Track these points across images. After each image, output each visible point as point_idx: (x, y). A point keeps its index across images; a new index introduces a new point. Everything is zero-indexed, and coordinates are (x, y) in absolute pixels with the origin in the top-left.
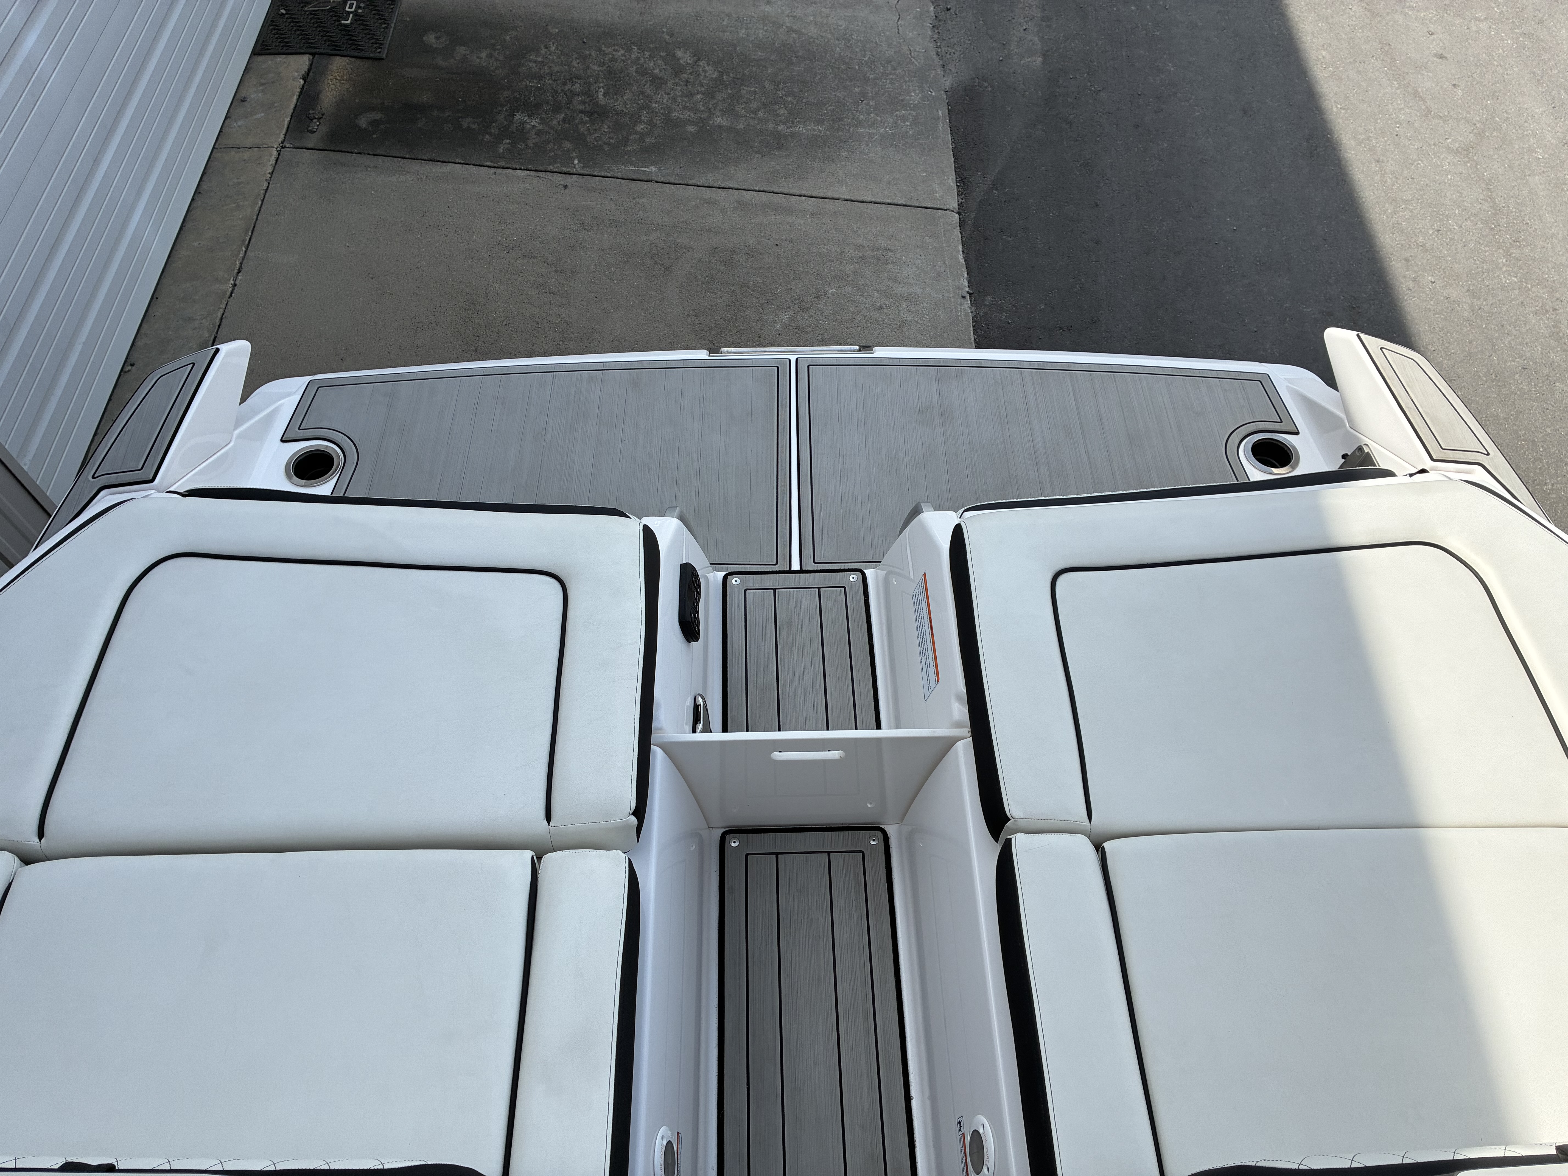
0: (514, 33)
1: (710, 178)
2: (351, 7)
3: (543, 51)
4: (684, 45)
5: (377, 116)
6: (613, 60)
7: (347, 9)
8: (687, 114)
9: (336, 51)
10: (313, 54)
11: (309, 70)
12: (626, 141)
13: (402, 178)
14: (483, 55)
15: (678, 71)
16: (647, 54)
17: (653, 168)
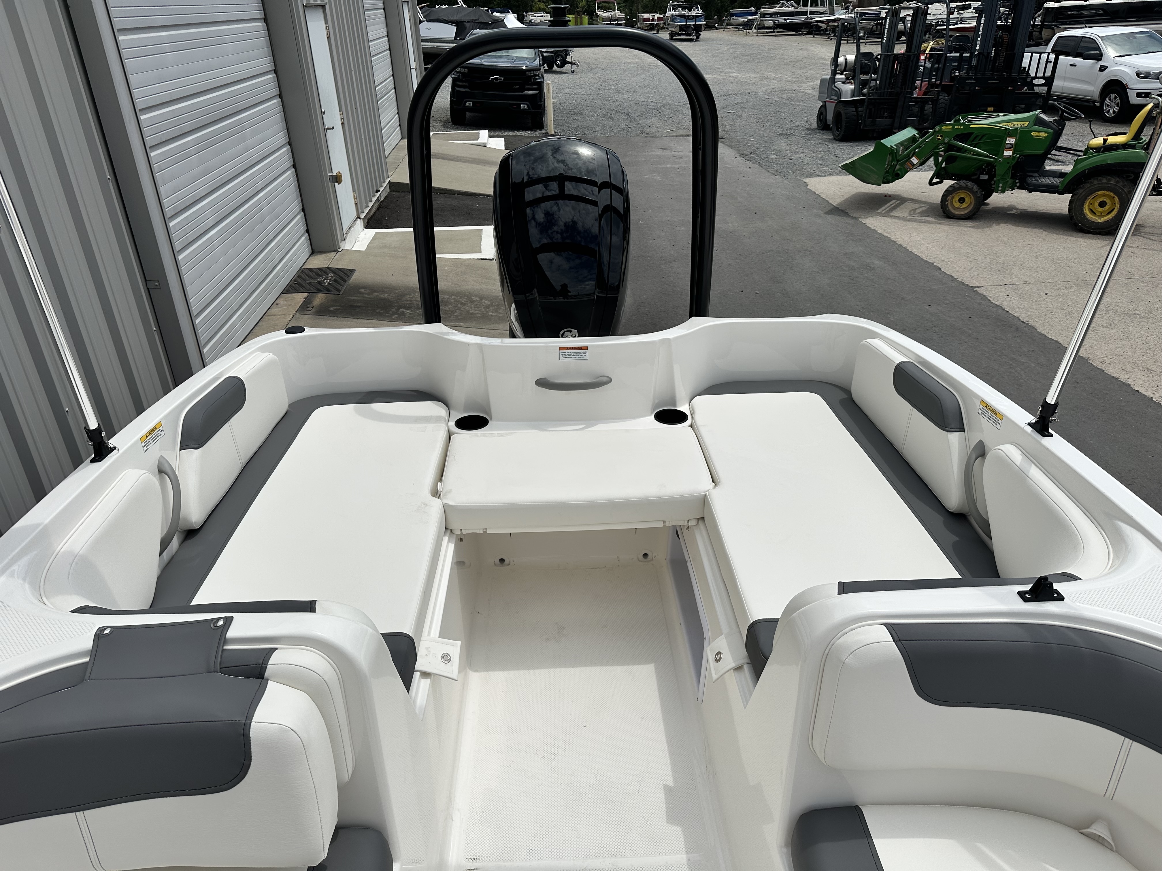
0: (400, 290)
1: (487, 327)
2: (327, 281)
3: (413, 295)
4: (476, 296)
5: (339, 308)
6: (444, 298)
7: (325, 282)
8: (477, 312)
9: (320, 291)
10: (308, 293)
11: (307, 297)
12: (450, 317)
13: (349, 323)
14: (386, 295)
15: (472, 302)
16: (459, 297)
17: (462, 324)
